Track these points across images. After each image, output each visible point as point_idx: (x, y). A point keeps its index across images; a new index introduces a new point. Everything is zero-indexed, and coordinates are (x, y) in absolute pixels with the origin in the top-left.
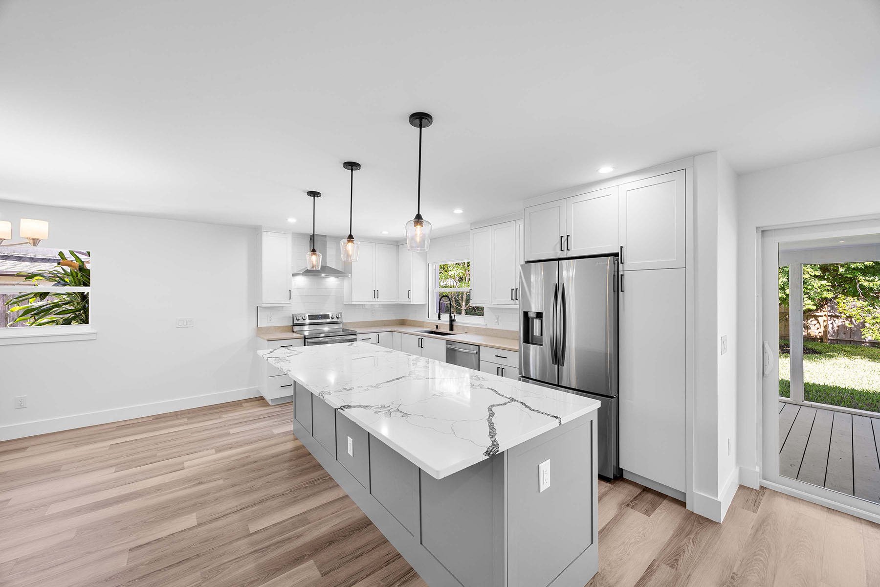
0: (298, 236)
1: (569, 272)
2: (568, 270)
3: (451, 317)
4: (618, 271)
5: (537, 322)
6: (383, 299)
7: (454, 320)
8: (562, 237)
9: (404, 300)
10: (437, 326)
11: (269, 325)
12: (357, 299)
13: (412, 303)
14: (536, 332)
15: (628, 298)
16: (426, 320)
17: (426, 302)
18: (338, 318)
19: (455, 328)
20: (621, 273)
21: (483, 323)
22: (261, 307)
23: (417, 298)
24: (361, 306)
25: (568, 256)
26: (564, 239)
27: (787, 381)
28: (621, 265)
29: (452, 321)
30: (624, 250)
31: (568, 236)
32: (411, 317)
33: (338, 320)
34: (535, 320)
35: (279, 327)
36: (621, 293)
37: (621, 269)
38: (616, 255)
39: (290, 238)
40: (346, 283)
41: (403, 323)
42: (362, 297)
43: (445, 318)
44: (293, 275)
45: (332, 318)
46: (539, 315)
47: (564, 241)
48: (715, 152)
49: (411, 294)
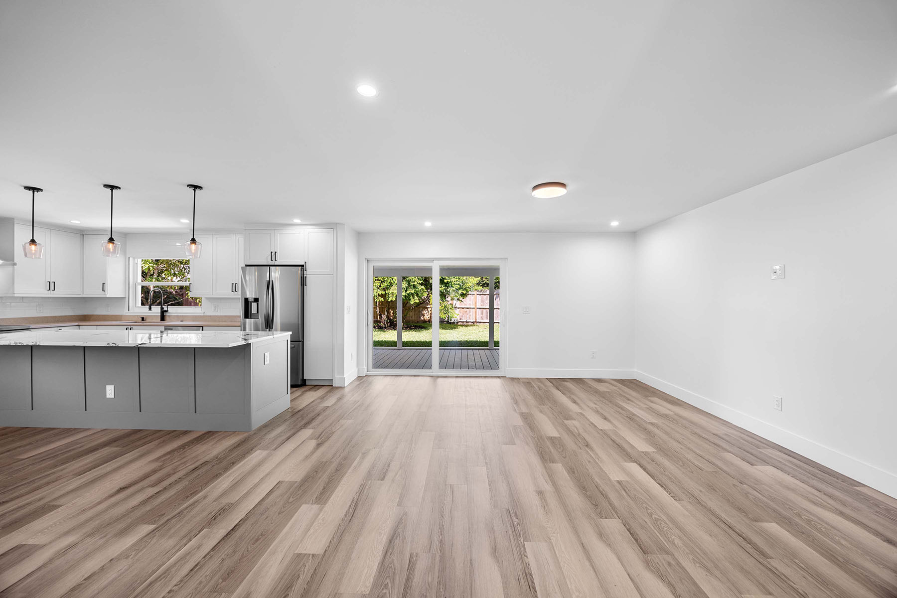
1: (276, 274)
2: (275, 272)
3: (162, 308)
4: (304, 275)
5: (254, 305)
6: (61, 292)
7: (167, 312)
8: (272, 252)
9: (96, 293)
10: (143, 319)
13: (107, 296)
14: (254, 310)
15: (309, 289)
16: (127, 313)
17: (125, 295)
19: (167, 318)
20: (305, 276)
21: (201, 312)
23: (114, 290)
25: (275, 264)
26: (273, 254)
28: (305, 271)
29: (163, 312)
30: (307, 263)
31: (276, 252)
34: (253, 303)
36: (305, 286)
37: (305, 274)
38: (303, 266)
42: (29, 289)
46: (256, 300)
47: (273, 255)
48: (344, 224)
49: (106, 287)
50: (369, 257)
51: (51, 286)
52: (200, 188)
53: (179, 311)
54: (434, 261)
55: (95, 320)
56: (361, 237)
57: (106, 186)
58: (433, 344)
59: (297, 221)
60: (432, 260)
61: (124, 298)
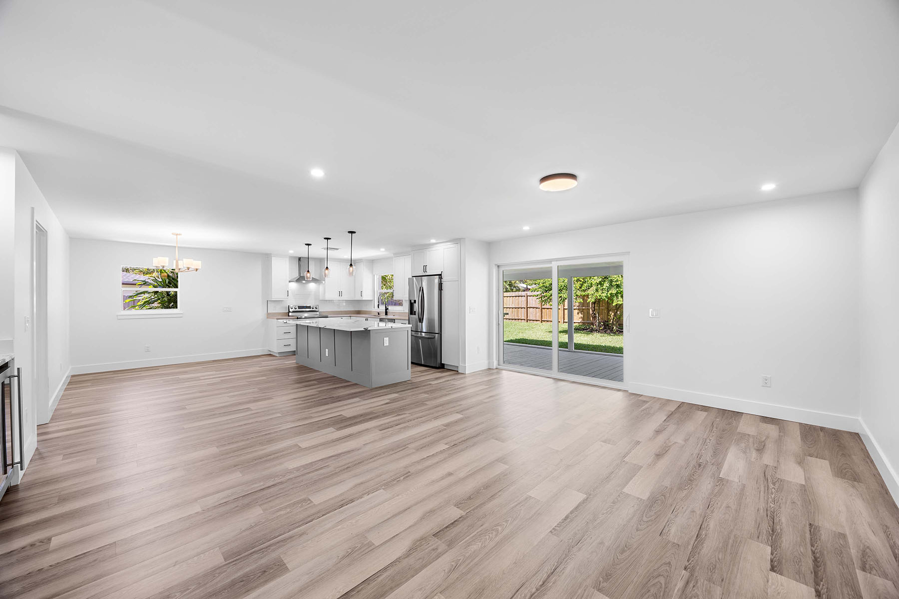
0: (292, 258)
2: (425, 282)
3: (386, 307)
6: (345, 297)
7: (388, 309)
9: (358, 298)
10: (379, 313)
11: (274, 312)
12: (328, 297)
13: (364, 300)
14: (415, 309)
16: (373, 310)
17: (371, 298)
18: (316, 308)
19: (388, 313)
22: (270, 301)
23: (367, 296)
24: (330, 301)
25: (426, 275)
26: (425, 265)
27: (567, 343)
28: (442, 279)
29: (386, 309)
30: (443, 273)
32: (364, 309)
33: (317, 310)
34: (414, 304)
35: (280, 313)
36: (442, 291)
37: (442, 281)
38: (441, 275)
39: (288, 259)
40: (321, 287)
41: (358, 312)
42: (331, 295)
43: (383, 308)
44: (289, 282)
45: (313, 308)
47: (425, 267)
48: (465, 239)
49: (363, 294)
50: (499, 263)
51: (340, 294)
52: (354, 232)
53: (395, 309)
54: (553, 262)
55: (363, 314)
56: (489, 247)
57: (325, 238)
58: (553, 345)
59: (433, 241)
60: (550, 261)
61: (372, 300)
